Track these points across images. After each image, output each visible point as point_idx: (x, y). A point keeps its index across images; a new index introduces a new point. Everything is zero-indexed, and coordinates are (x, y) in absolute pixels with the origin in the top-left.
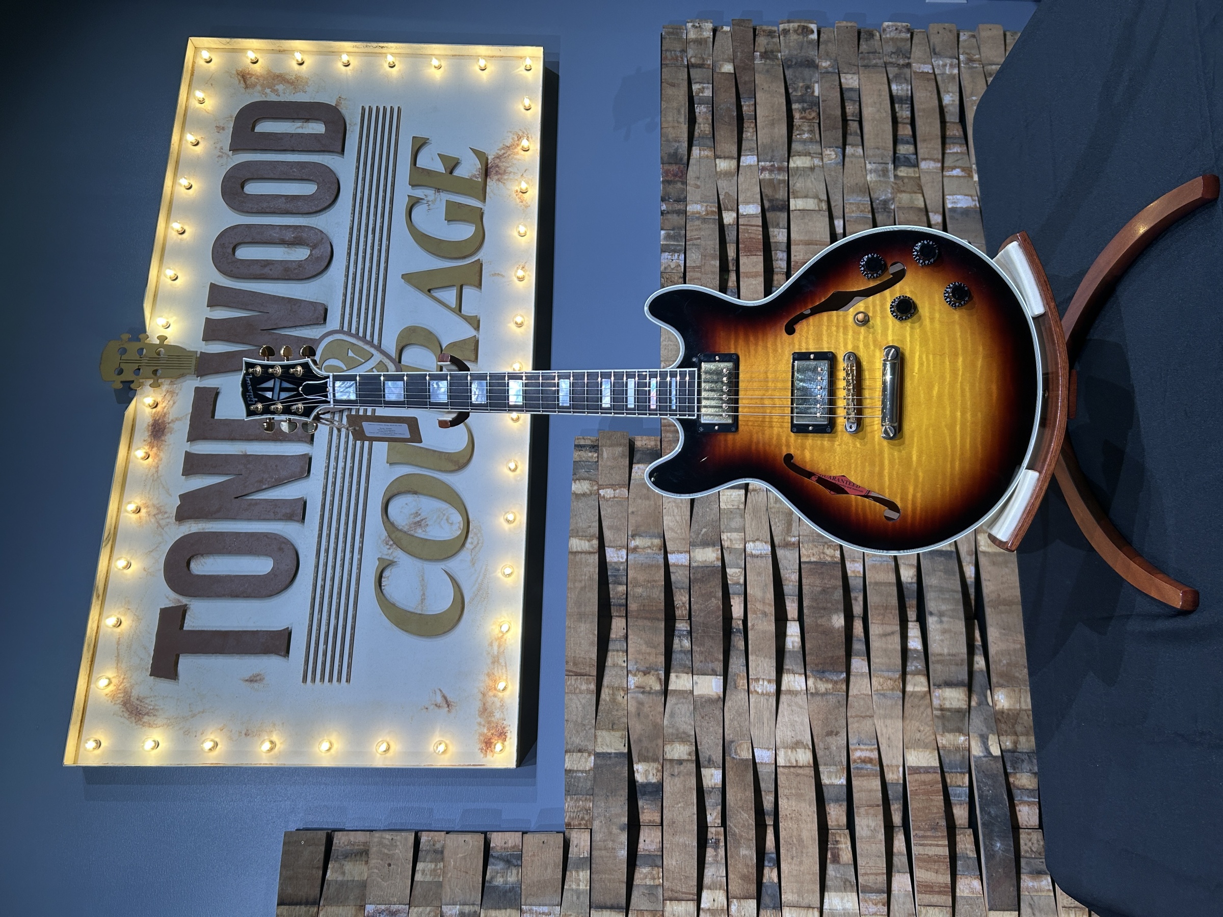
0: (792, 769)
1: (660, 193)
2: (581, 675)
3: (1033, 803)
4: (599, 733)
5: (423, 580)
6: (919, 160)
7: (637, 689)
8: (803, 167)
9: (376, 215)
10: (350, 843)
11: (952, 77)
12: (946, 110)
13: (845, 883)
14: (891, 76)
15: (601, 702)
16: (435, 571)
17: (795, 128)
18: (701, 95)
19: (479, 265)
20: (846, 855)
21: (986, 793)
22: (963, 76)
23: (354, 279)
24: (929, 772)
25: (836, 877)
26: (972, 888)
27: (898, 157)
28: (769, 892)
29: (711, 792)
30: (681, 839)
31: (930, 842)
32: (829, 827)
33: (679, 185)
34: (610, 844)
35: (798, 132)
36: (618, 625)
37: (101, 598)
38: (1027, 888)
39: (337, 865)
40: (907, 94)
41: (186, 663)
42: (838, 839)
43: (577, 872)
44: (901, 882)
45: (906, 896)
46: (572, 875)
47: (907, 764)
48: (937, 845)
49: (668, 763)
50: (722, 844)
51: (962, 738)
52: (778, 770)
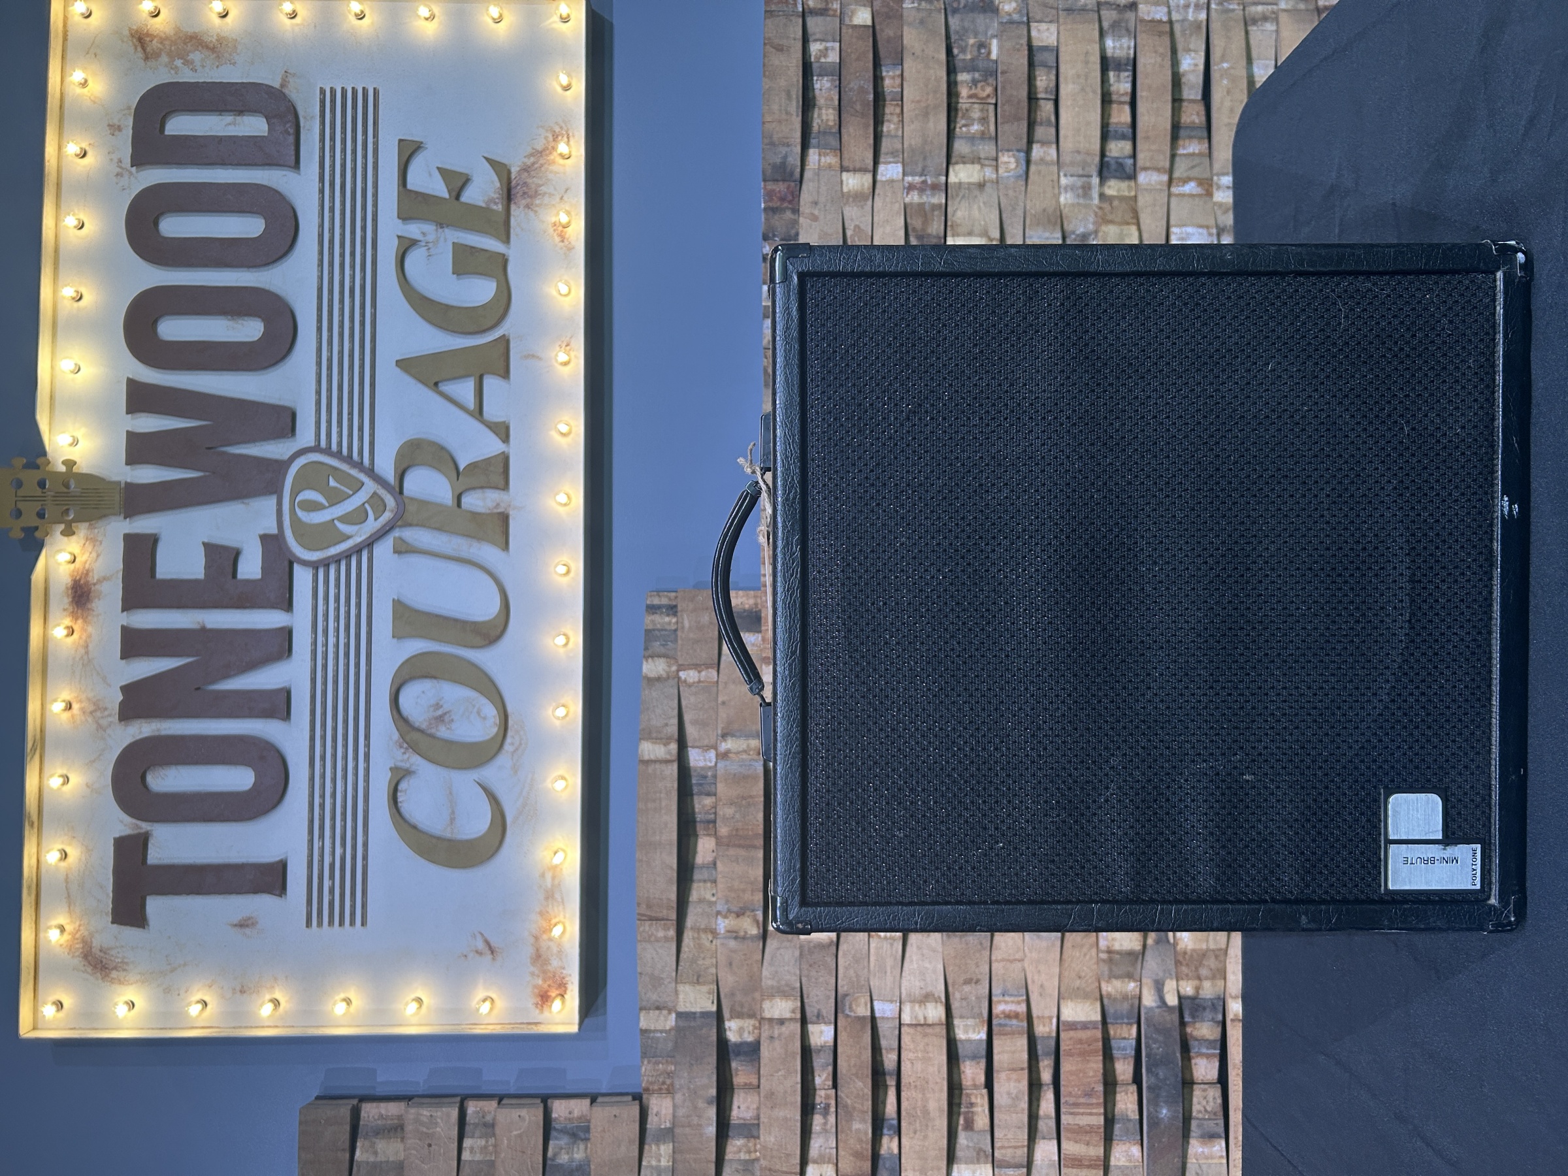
0: (919, 1028)
1: (762, 228)
2: (657, 919)
3: (1213, 1055)
4: (681, 988)
5: (451, 793)
6: (1138, 169)
7: (729, 934)
8: (969, 184)
9: (353, 267)
10: (381, 1116)
11: (1197, 25)
12: (1184, 80)
13: (978, 1154)
14: (1106, 25)
15: (685, 948)
16: (465, 782)
17: (960, 114)
18: (823, 60)
19: (505, 341)
20: (982, 1121)
21: (1155, 1051)
22: (1214, 26)
23: (330, 368)
24: (1088, 1028)
25: (968, 1147)
26: (1129, 1156)
27: (1108, 162)
28: (887, 1166)
29: (819, 1051)
30: (780, 1113)
31: (1082, 1111)
32: (964, 1087)
33: (789, 215)
34: (695, 1120)
35: (963, 122)
36: (705, 848)
37: (36, 824)
38: (1196, 1154)
39: (367, 1143)
40: (1128, 54)
41: (155, 905)
42: (973, 1100)
43: (658, 1145)
44: (1046, 1150)
45: (1050, 1166)
46: (651, 1149)
47: (1063, 1018)
48: (1091, 1114)
49: (766, 1022)
50: (833, 1109)
51: (1132, 985)
52: (902, 1029)
